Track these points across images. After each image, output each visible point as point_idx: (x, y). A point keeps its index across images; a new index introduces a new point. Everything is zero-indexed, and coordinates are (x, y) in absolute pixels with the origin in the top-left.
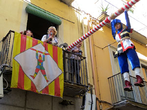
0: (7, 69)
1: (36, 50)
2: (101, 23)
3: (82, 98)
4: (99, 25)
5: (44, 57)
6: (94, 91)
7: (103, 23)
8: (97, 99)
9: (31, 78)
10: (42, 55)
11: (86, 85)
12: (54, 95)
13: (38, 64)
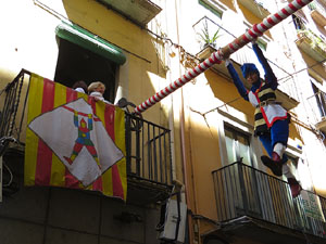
0: (12, 145)
1: (73, 111)
2: (202, 64)
3: (159, 208)
4: (197, 68)
5: (91, 124)
6: (183, 195)
7: (205, 64)
8: (189, 212)
9: (66, 162)
10: (86, 119)
11: (169, 184)
12: (111, 195)
13: (80, 136)
